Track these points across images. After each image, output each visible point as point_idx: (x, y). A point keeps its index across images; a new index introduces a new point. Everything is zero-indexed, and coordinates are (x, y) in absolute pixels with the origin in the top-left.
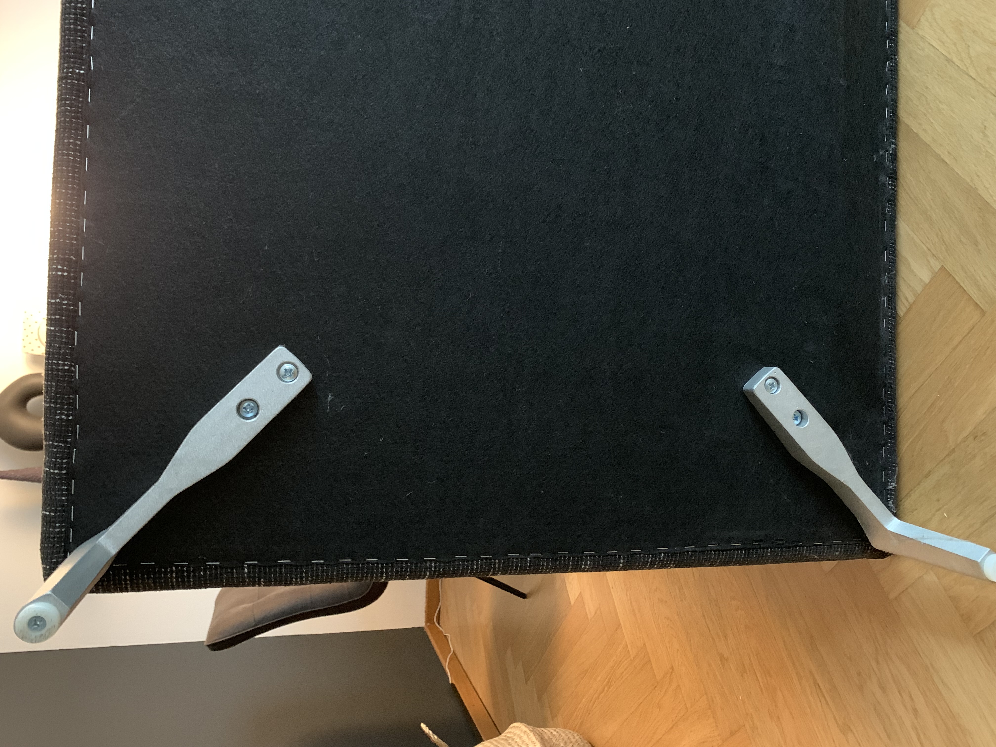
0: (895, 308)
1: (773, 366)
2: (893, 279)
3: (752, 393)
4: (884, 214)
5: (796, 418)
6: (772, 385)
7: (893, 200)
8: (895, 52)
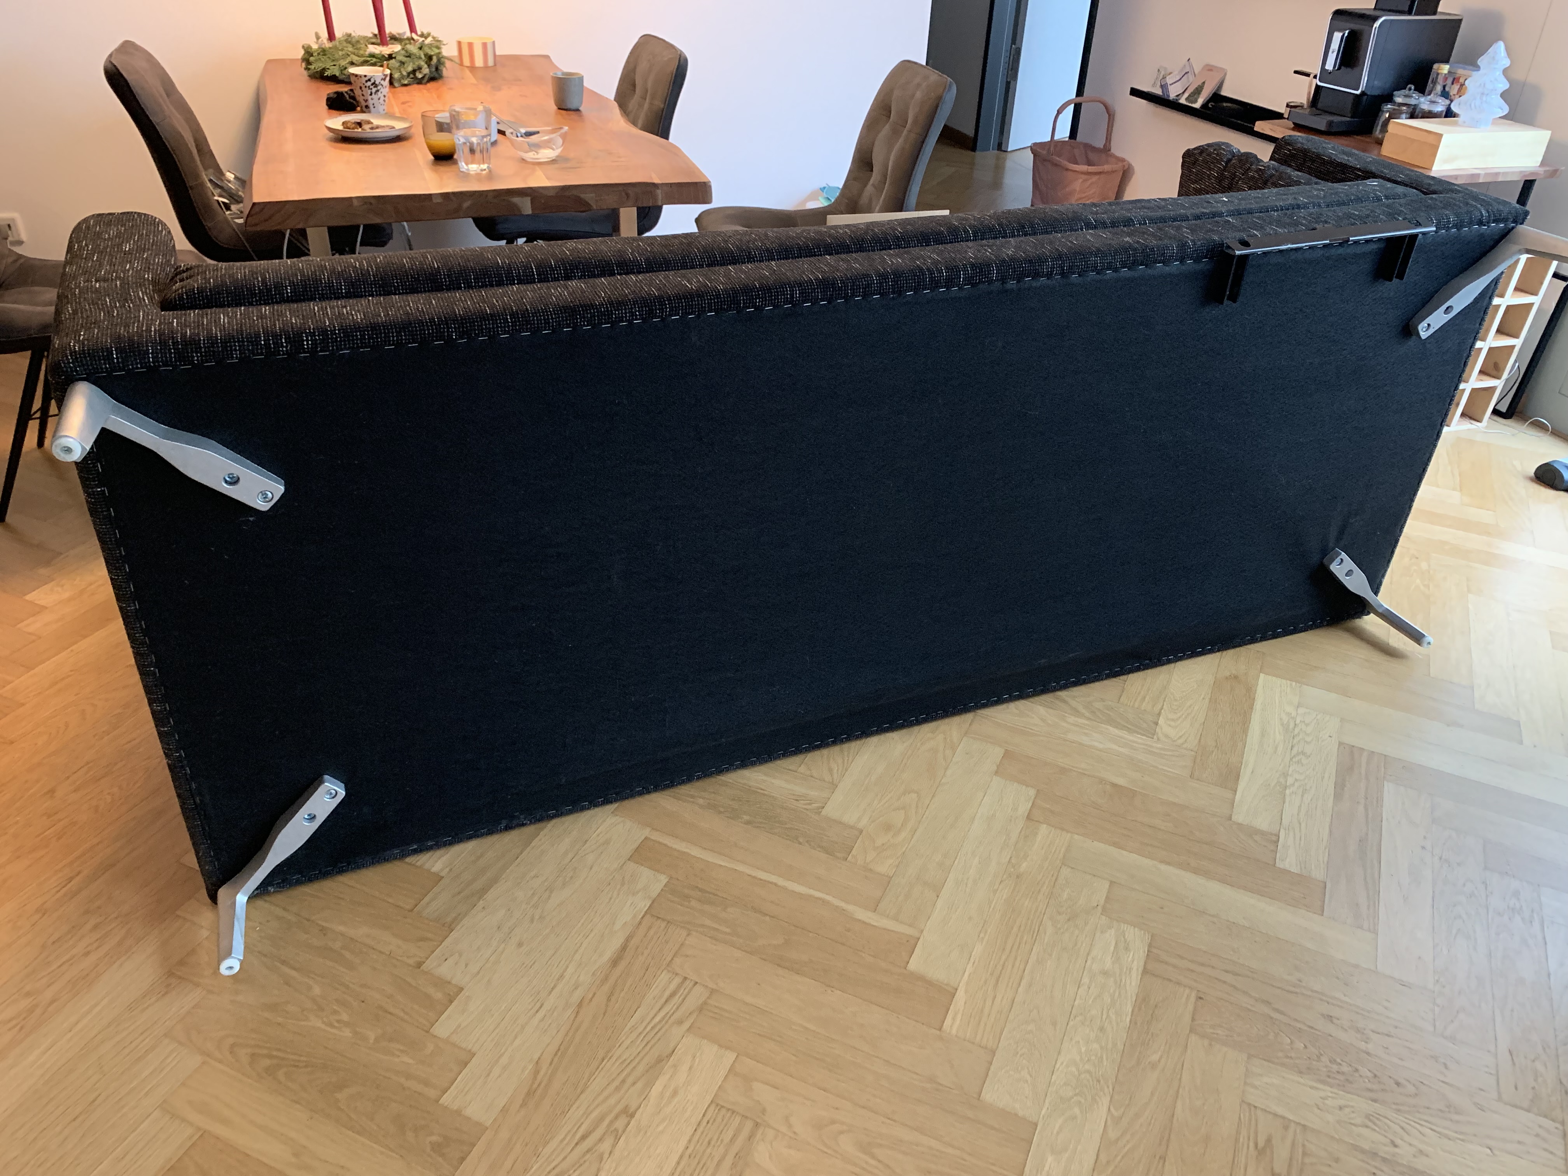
0: (409, 855)
1: (346, 790)
2: (429, 849)
3: (322, 782)
4: (479, 830)
5: (309, 815)
6: (331, 794)
7: (490, 833)
8: (596, 806)
